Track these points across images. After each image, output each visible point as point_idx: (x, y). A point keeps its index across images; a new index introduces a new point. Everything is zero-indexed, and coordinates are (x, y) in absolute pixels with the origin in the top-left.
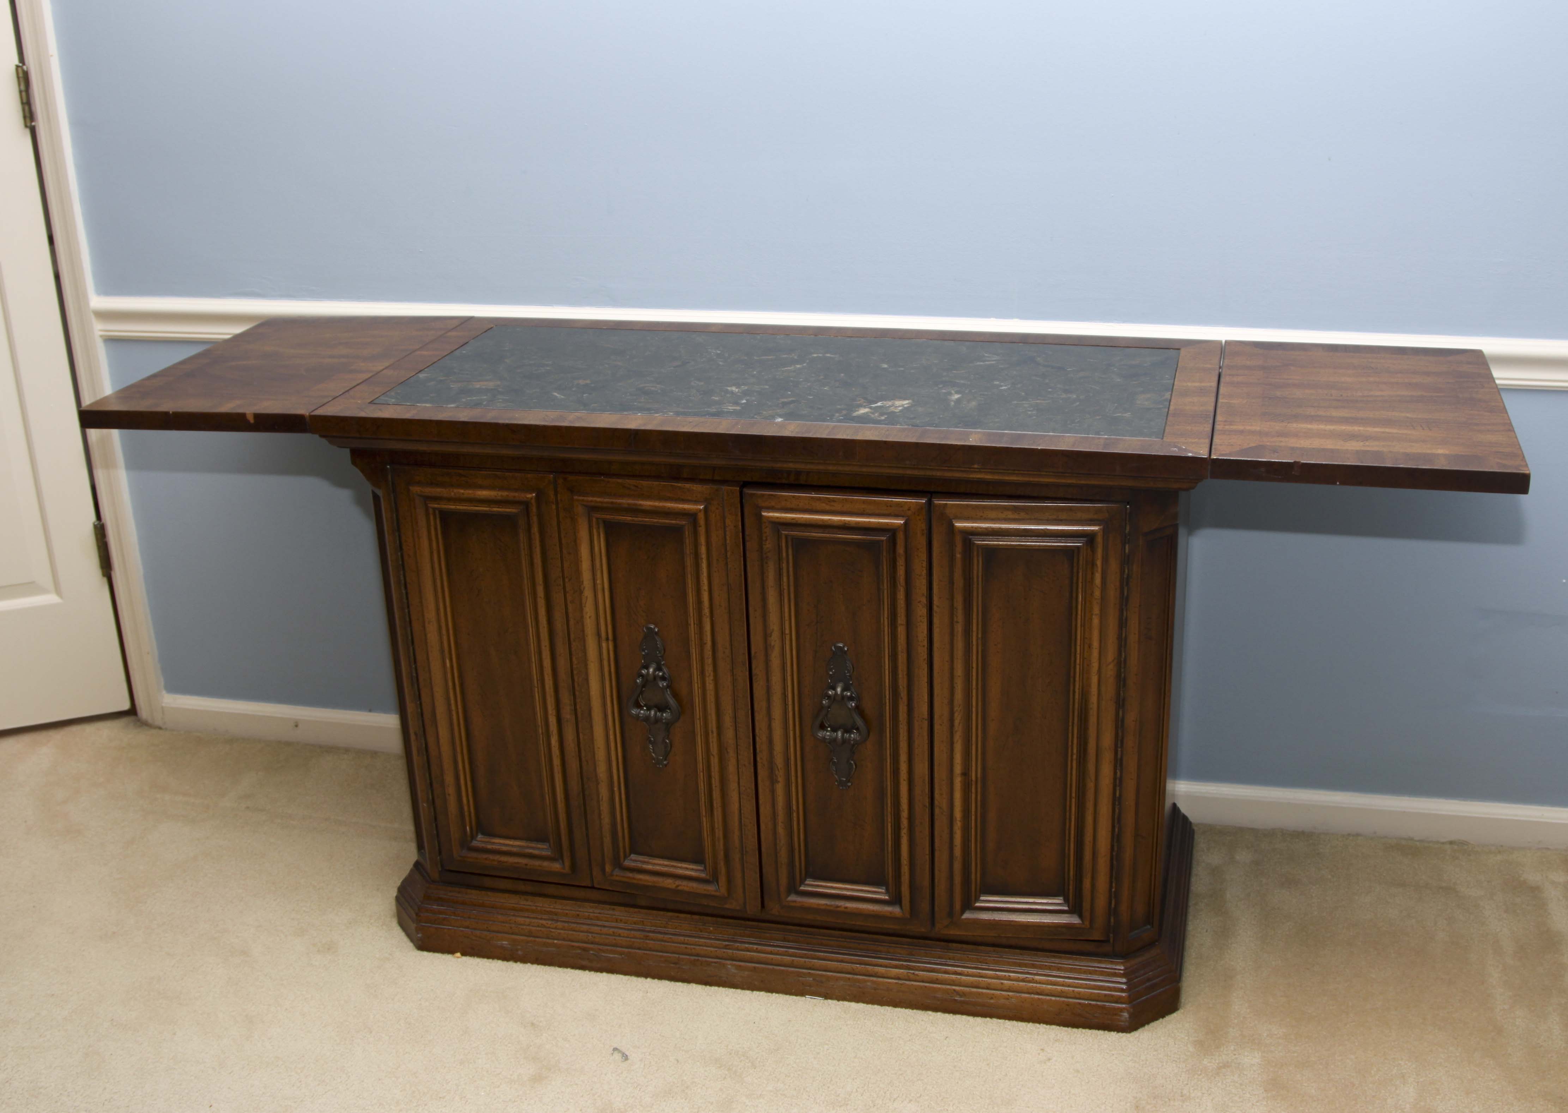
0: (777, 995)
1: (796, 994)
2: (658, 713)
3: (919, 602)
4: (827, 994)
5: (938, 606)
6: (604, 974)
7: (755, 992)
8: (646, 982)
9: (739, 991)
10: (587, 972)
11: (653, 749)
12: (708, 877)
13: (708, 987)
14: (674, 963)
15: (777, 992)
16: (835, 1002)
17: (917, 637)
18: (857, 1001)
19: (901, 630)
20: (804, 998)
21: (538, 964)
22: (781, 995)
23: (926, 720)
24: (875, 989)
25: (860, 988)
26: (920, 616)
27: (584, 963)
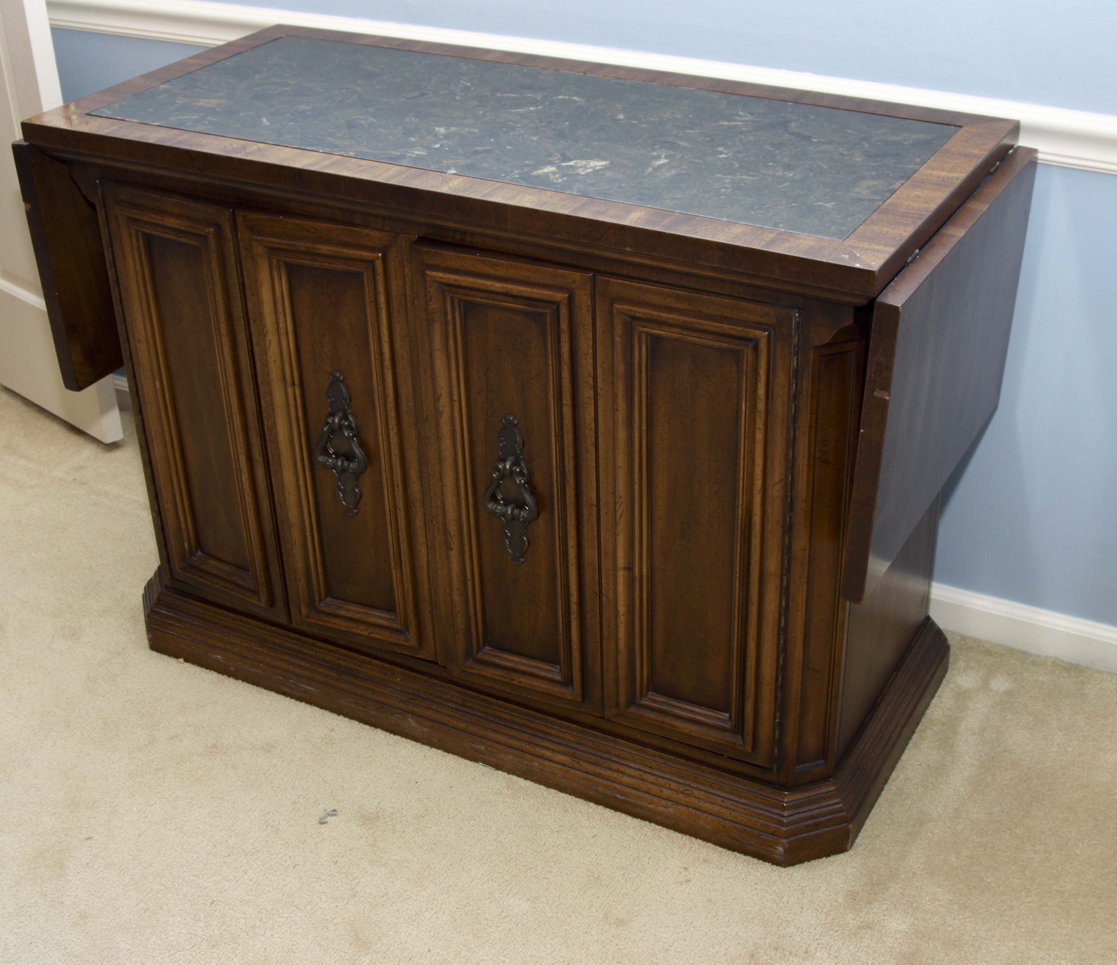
0: (453, 756)
1: (471, 760)
2: (345, 462)
3: (586, 382)
4: (499, 765)
5: (602, 389)
6: (303, 704)
7: (433, 749)
8: (337, 719)
9: (419, 745)
10: (288, 699)
11: (343, 498)
12: (399, 627)
13: (392, 735)
14: (362, 707)
15: (454, 753)
16: (505, 774)
17: (584, 419)
18: (526, 779)
19: (567, 411)
20: (477, 764)
21: (248, 683)
22: (456, 757)
23: (595, 506)
24: (542, 770)
25: (528, 766)
26: (587, 398)
27: (286, 689)
